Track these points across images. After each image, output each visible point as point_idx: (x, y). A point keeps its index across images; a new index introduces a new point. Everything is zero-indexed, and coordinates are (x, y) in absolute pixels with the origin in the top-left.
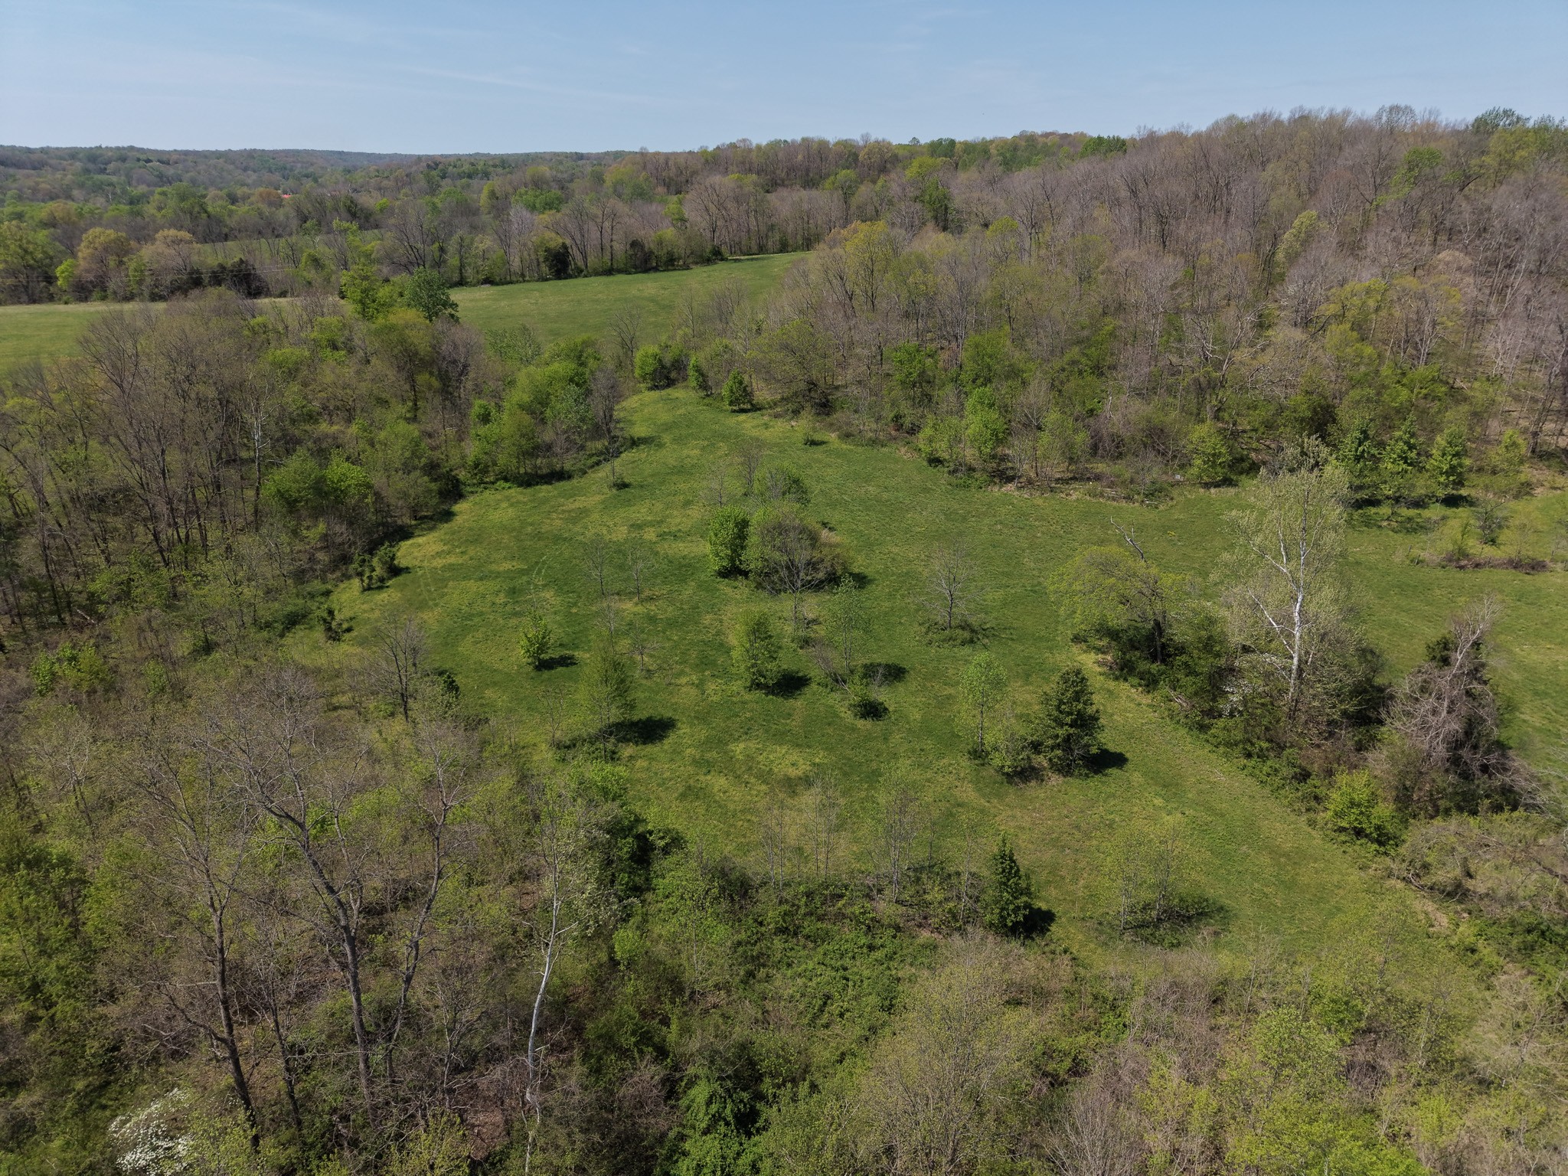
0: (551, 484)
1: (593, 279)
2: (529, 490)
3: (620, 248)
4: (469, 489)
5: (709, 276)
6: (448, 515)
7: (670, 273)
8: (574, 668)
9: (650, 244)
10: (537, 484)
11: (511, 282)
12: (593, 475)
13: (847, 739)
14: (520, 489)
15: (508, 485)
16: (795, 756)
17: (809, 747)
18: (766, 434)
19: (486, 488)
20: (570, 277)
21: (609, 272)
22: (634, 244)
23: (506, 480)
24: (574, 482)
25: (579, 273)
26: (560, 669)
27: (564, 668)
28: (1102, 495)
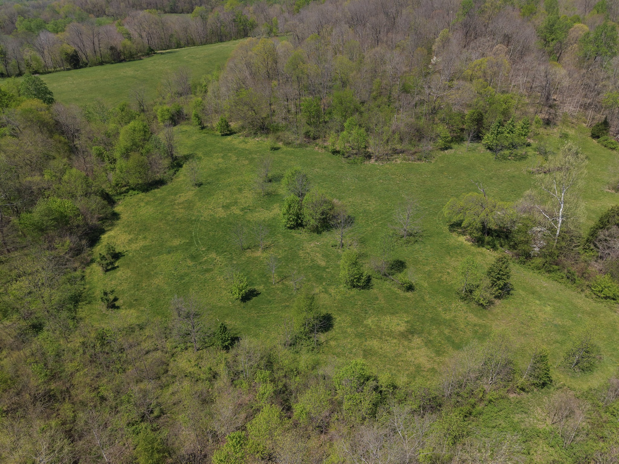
0: (158, 188)
1: (94, 68)
2: (149, 194)
3: (105, 51)
4: (116, 198)
5: (155, 63)
6: (116, 216)
7: (134, 62)
8: (260, 296)
9: (120, 48)
10: (151, 189)
11: (50, 72)
12: (177, 180)
13: (409, 305)
14: (144, 194)
15: (136, 192)
16: (395, 320)
17: (397, 313)
18: (248, 146)
19: (125, 196)
20: (81, 67)
21: (101, 63)
22: (112, 48)
23: (133, 189)
24: (170, 184)
25: (86, 65)
26: (254, 298)
27: (256, 297)
28: (409, 160)
